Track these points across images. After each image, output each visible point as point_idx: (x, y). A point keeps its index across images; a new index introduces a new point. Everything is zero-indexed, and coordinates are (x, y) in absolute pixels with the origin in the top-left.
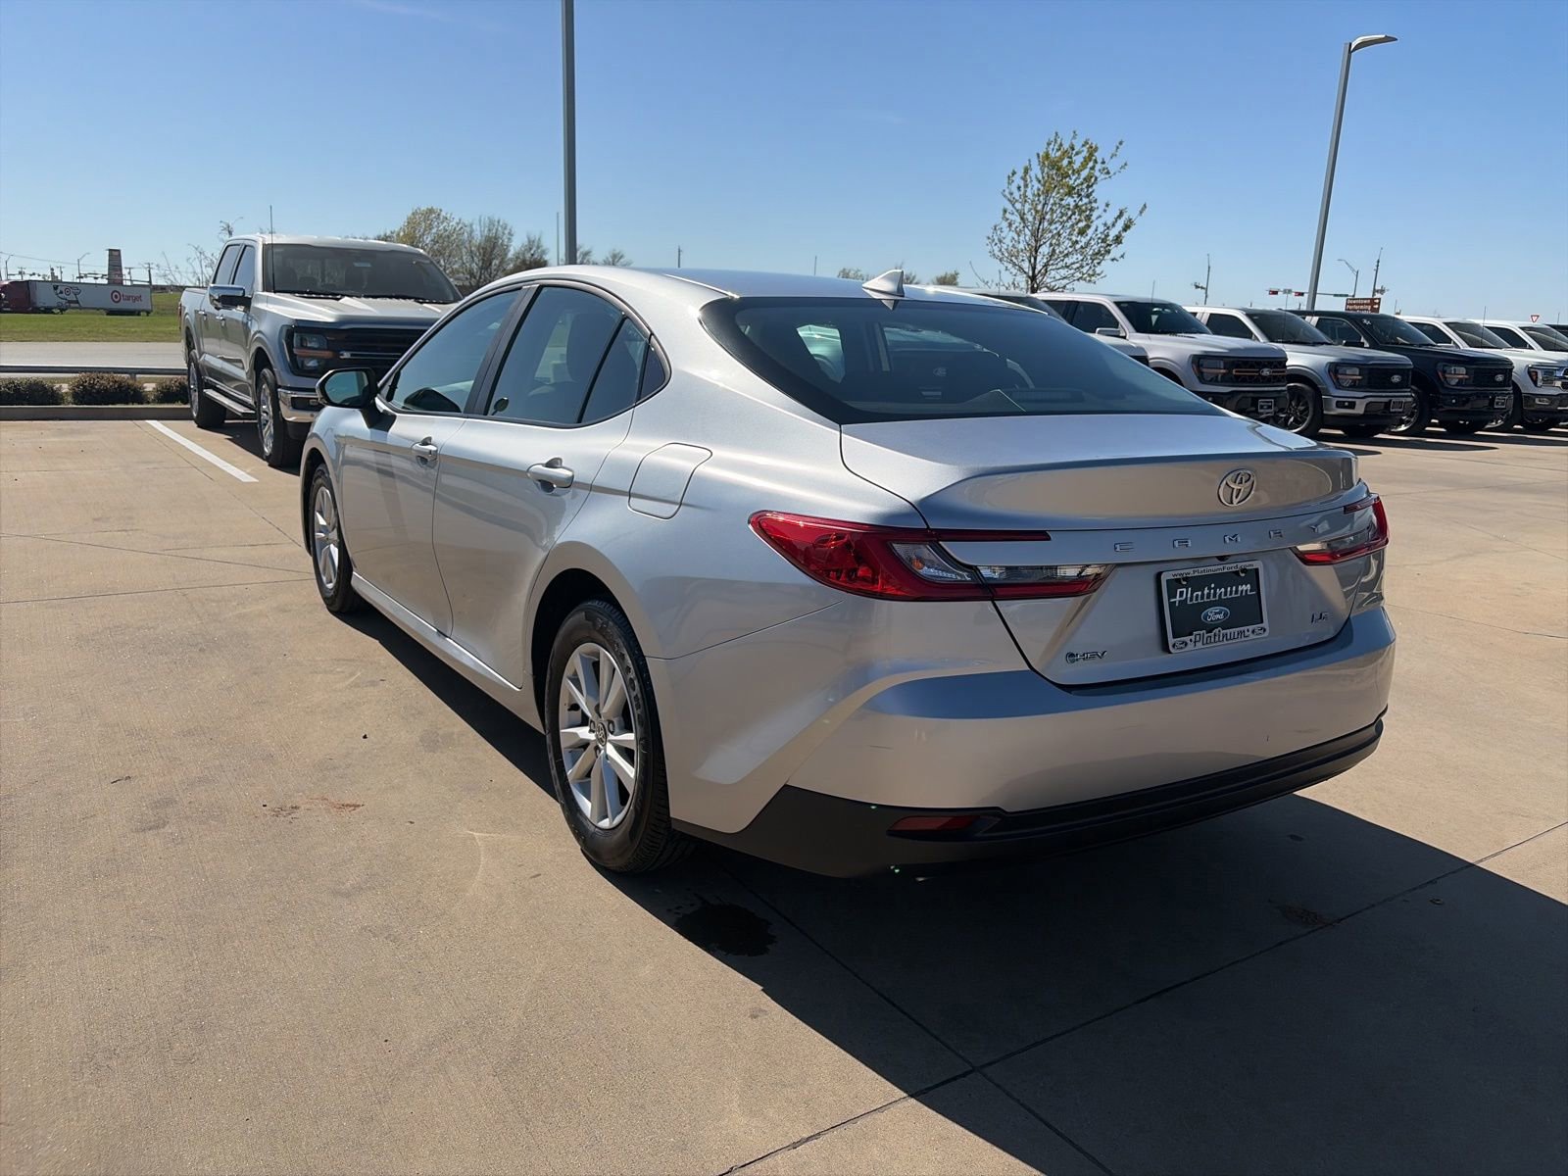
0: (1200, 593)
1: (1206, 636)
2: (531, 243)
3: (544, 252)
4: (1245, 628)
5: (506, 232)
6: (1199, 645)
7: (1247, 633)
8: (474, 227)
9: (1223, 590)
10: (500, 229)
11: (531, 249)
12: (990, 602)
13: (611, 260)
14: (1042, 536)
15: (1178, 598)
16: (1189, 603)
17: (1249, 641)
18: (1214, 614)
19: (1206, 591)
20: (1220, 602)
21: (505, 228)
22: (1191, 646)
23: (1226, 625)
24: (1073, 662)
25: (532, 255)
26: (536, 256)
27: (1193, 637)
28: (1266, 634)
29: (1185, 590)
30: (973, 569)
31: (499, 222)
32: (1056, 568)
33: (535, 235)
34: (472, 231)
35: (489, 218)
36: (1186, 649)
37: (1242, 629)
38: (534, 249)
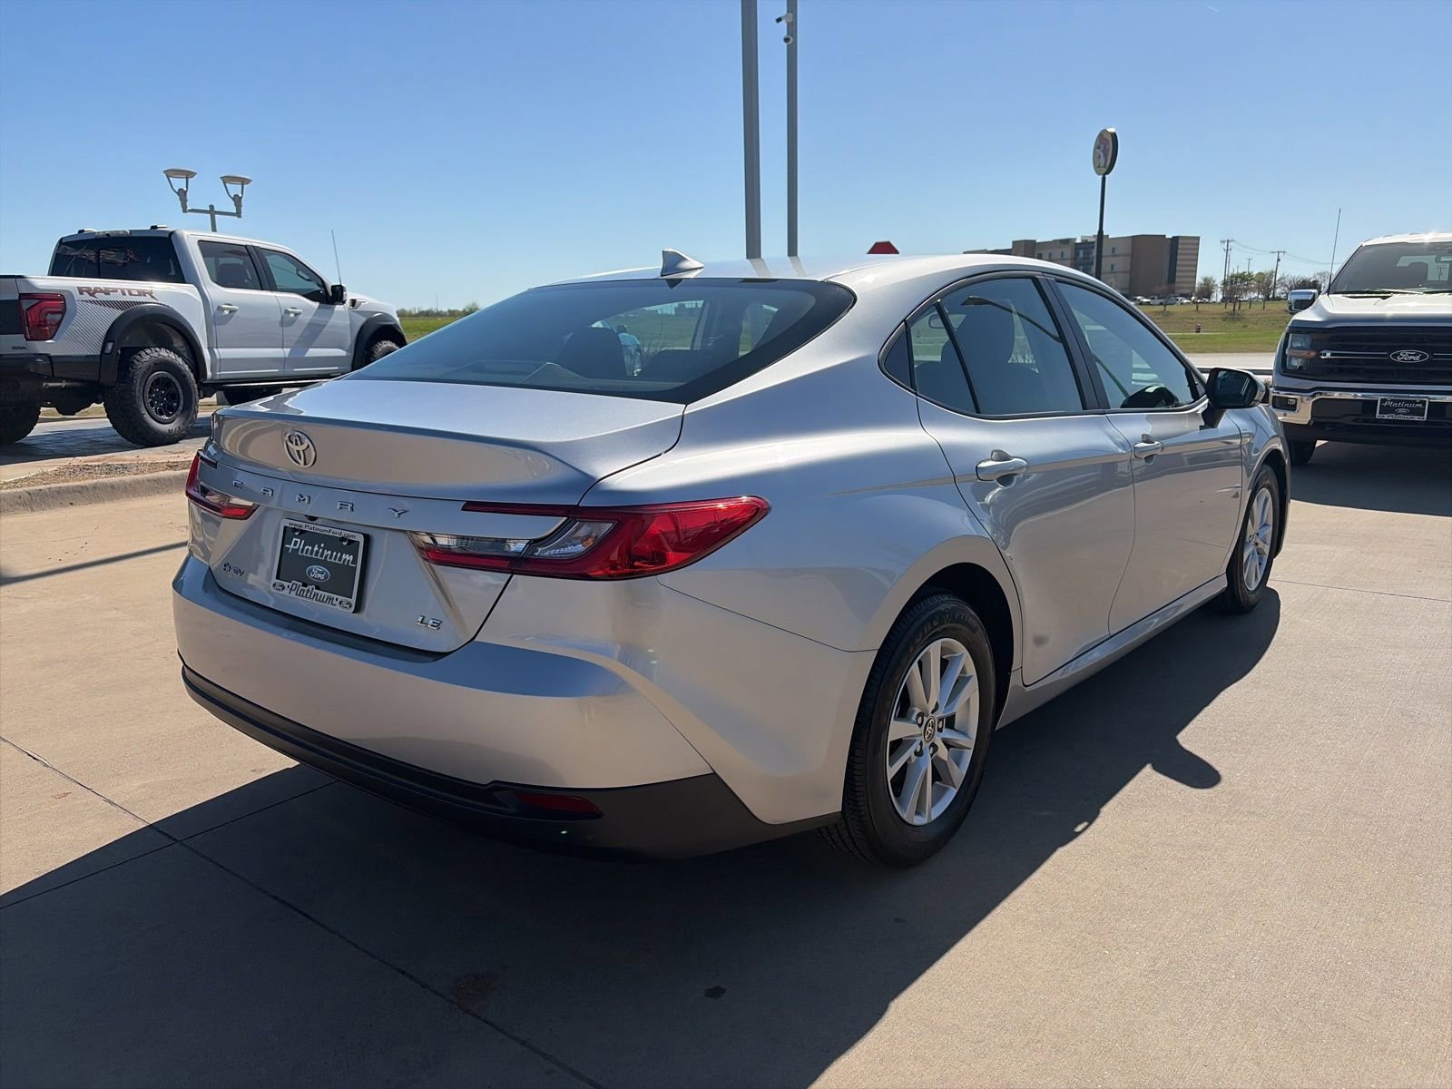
0: (310, 548)
1: (300, 588)
6: (293, 594)
7: (335, 602)
9: (329, 552)
16: (299, 553)
18: (317, 572)
19: (316, 548)
20: (324, 563)
22: (286, 592)
23: (320, 586)
27: (290, 585)
29: (299, 541)
36: (282, 592)
37: (333, 596)
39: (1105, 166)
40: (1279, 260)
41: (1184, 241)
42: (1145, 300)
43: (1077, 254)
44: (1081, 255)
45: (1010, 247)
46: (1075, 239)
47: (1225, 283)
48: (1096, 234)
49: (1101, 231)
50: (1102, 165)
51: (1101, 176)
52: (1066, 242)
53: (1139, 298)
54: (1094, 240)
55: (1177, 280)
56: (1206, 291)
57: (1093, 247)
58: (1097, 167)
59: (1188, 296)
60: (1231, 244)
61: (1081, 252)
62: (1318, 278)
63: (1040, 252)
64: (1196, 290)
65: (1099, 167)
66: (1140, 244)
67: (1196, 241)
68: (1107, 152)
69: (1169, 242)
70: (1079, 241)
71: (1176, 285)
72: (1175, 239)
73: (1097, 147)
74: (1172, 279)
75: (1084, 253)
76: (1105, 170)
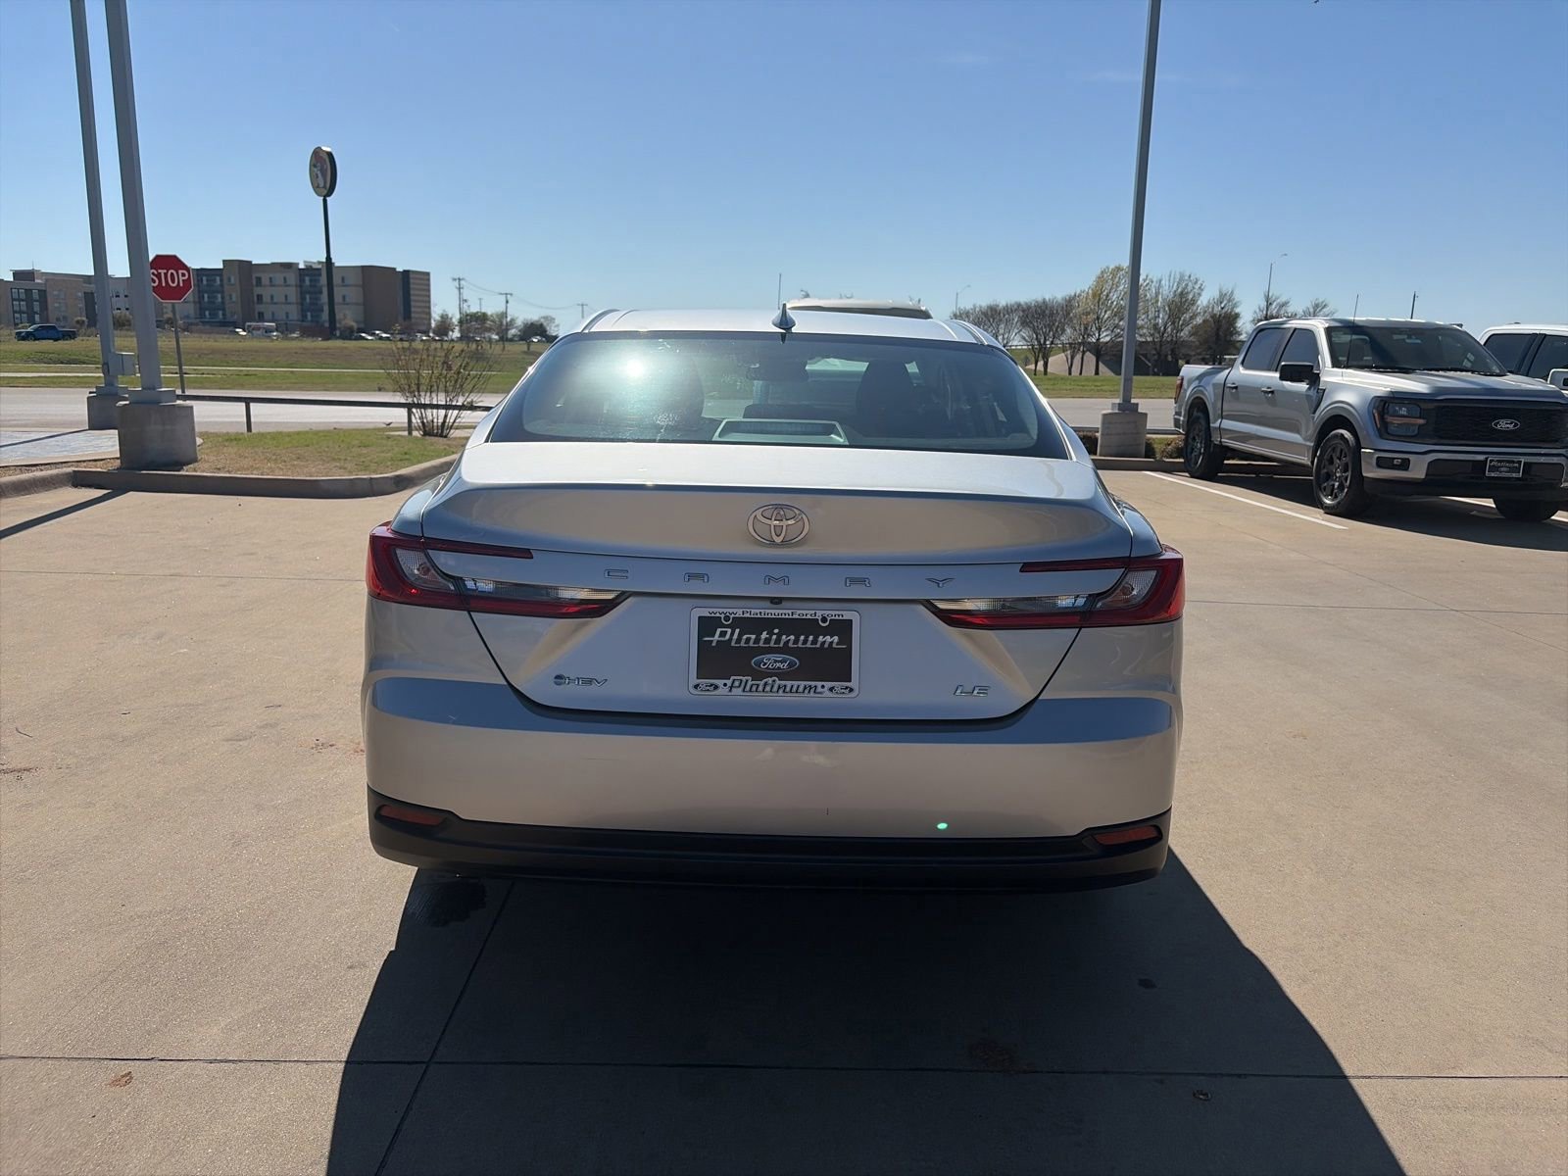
0: (753, 637)
1: (750, 683)
2: (1222, 296)
3: (1235, 306)
4: (819, 684)
5: (1197, 287)
6: (737, 691)
7: (819, 689)
8: (1163, 282)
9: (792, 637)
10: (1190, 284)
11: (1221, 303)
12: (466, 612)
13: (1312, 310)
14: (526, 554)
15: (717, 637)
16: (733, 644)
17: (822, 698)
18: (770, 661)
19: (764, 635)
20: (785, 650)
21: (1196, 283)
22: (723, 690)
23: (783, 675)
24: (559, 684)
25: (1222, 308)
26: (1226, 309)
27: (729, 683)
28: (852, 695)
29: (729, 631)
30: (458, 581)
31: (1190, 277)
32: (556, 588)
33: (1227, 288)
34: (1160, 286)
35: (1180, 273)
36: (716, 692)
37: (813, 683)
38: (1225, 302)
39: (325, 187)
40: (507, 302)
41: (418, 276)
42: (384, 335)
43: (302, 281)
44: (307, 282)
45: (221, 267)
46: (298, 264)
47: (461, 322)
48: (324, 260)
49: (329, 258)
50: (322, 185)
51: (322, 198)
52: (288, 266)
53: (377, 332)
54: (320, 266)
55: (413, 315)
56: (444, 327)
57: (320, 275)
58: (316, 188)
59: (426, 333)
60: (462, 282)
61: (307, 279)
62: (542, 320)
63: (258, 275)
64: (433, 325)
65: (318, 187)
66: (370, 275)
67: (426, 277)
68: (324, 172)
69: (401, 276)
70: (302, 266)
71: (413, 320)
72: (406, 273)
73: (313, 165)
74: (407, 315)
75: (311, 281)
76: (325, 192)
